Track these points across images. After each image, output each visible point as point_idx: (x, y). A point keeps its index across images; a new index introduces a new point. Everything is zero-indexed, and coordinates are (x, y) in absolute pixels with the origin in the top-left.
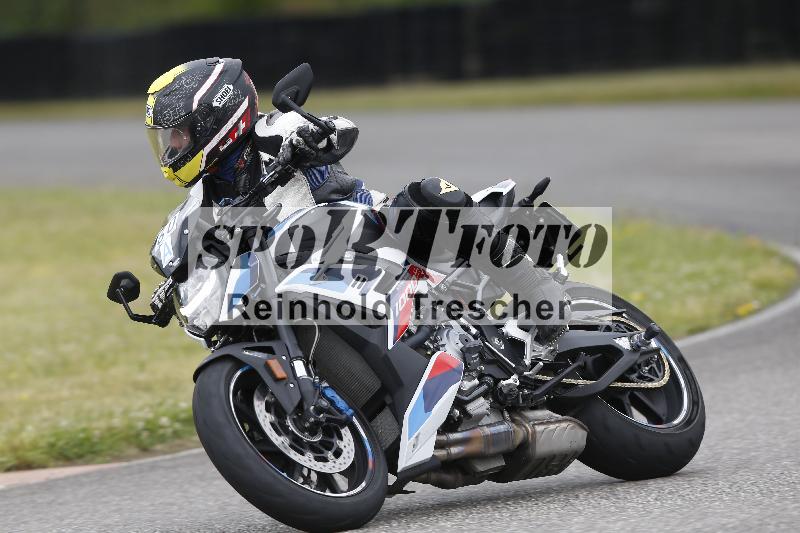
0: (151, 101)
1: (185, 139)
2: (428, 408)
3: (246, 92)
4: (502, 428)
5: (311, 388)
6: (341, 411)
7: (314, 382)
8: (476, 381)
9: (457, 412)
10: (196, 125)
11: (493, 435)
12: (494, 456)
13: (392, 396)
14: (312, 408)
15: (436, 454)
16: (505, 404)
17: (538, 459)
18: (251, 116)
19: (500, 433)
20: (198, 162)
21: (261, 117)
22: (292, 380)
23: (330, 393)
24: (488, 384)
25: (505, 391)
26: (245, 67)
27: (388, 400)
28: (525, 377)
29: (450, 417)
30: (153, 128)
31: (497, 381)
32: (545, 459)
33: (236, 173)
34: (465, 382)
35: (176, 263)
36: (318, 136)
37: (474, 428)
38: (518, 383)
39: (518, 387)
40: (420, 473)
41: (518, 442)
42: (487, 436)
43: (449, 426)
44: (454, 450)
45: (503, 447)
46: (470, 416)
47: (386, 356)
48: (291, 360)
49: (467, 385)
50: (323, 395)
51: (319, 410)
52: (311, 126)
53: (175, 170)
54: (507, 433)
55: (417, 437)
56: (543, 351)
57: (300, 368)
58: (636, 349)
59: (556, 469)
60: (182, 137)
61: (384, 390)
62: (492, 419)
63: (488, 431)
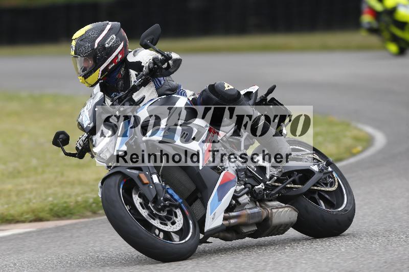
0: (74, 43)
1: (91, 63)
2: (220, 199)
3: (122, 39)
4: (256, 210)
5: (161, 188)
6: (176, 200)
7: (162, 186)
8: (243, 187)
9: (234, 202)
10: (96, 56)
11: (252, 214)
12: (251, 225)
13: (201, 193)
14: (162, 198)
15: (224, 223)
16: (257, 198)
17: (274, 227)
18: (125, 52)
19: (254, 213)
20: (97, 75)
21: (130, 52)
22: (152, 184)
23: (171, 191)
24: (249, 188)
25: (257, 192)
26: (122, 26)
27: (199, 195)
28: (267, 184)
29: (230, 204)
30: (74, 57)
31: (253, 186)
32: (277, 226)
33: (117, 81)
34: (237, 187)
35: (91, 125)
36: (163, 62)
37: (242, 210)
38: (264, 188)
39: (264, 190)
40: (215, 233)
41: (264, 218)
42: (249, 214)
43: (230, 209)
44: (232, 221)
45: (257, 220)
46: (240, 204)
47: (199, 173)
48: (151, 174)
49: (239, 188)
50: (167, 192)
51: (166, 199)
52: (160, 56)
53: (85, 79)
54: (258, 213)
55: (214, 214)
56: (275, 172)
57: (155, 179)
58: (321, 171)
59: (282, 232)
60: (89, 62)
61: (197, 190)
62: (251, 205)
63: (249, 211)
